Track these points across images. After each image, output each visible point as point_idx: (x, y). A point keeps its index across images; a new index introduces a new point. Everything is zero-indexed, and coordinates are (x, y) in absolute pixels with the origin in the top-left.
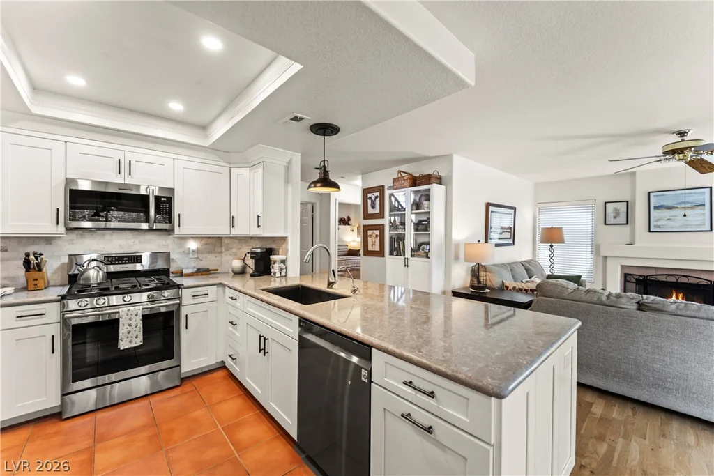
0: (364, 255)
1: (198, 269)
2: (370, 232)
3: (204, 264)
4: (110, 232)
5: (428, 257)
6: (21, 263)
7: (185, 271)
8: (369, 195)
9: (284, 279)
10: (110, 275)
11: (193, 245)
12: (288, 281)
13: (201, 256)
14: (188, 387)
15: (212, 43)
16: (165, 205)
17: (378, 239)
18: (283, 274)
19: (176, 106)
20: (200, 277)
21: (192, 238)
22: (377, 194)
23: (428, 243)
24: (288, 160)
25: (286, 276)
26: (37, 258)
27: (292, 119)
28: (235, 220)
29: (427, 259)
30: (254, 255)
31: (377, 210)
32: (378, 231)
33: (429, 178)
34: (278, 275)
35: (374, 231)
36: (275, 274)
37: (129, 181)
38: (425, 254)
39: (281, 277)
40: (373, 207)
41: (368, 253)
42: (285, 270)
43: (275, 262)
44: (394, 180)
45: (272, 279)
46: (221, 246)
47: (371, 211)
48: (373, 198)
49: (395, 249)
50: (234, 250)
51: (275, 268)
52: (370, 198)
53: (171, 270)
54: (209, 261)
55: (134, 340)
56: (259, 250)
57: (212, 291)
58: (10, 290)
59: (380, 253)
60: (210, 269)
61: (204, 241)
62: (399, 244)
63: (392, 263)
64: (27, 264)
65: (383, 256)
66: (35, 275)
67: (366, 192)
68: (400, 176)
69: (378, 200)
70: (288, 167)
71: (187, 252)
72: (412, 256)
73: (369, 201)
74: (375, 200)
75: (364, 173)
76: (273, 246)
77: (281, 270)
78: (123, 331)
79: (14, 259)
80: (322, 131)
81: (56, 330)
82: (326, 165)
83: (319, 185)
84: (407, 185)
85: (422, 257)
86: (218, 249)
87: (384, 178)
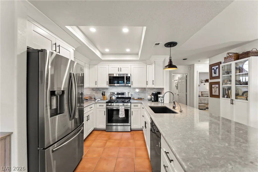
0: (210, 97)
1: (139, 98)
2: (213, 86)
3: (140, 97)
4: (118, 87)
5: (247, 99)
6: (101, 94)
7: (135, 98)
8: (213, 68)
9: (162, 104)
10: (118, 98)
11: (137, 90)
12: (164, 105)
13: (139, 94)
14: (132, 132)
15: (125, 30)
16: (128, 79)
17: (218, 89)
18: (162, 102)
19: (128, 50)
20: (139, 100)
21: (137, 88)
22: (217, 66)
23: (247, 92)
24: (164, 59)
25: (163, 102)
26: (104, 93)
27: (155, 45)
28: (148, 82)
29: (247, 101)
30: (153, 94)
31: (217, 75)
32: (218, 85)
33: (248, 53)
34: (160, 102)
35: (216, 85)
36: (159, 101)
37: (121, 73)
38: (245, 98)
39: (161, 103)
40: (215, 73)
41: (212, 96)
42: (163, 100)
43: (160, 97)
44: (225, 58)
45: (159, 103)
46: (145, 91)
47: (214, 75)
48: (215, 69)
49: (226, 94)
50: (149, 92)
51: (159, 99)
52: (214, 69)
53: (131, 98)
54: (142, 96)
55: (123, 116)
56: (155, 93)
57: (139, 105)
58: (100, 100)
59: (218, 96)
60: (142, 98)
61: (140, 89)
62: (228, 92)
63: (223, 101)
64: (102, 94)
65: (220, 98)
66: (104, 97)
67: (211, 66)
68: (228, 55)
69: (218, 70)
70: (164, 62)
71: (136, 93)
72: (236, 98)
73: (213, 71)
74: (216, 69)
75: (210, 57)
76: (161, 91)
77: (161, 100)
78: (120, 113)
79: (100, 93)
80: (169, 46)
81: (105, 110)
82: (171, 59)
83: (167, 67)
84: (233, 60)
85: (244, 99)
86: (144, 92)
87: (220, 58)
